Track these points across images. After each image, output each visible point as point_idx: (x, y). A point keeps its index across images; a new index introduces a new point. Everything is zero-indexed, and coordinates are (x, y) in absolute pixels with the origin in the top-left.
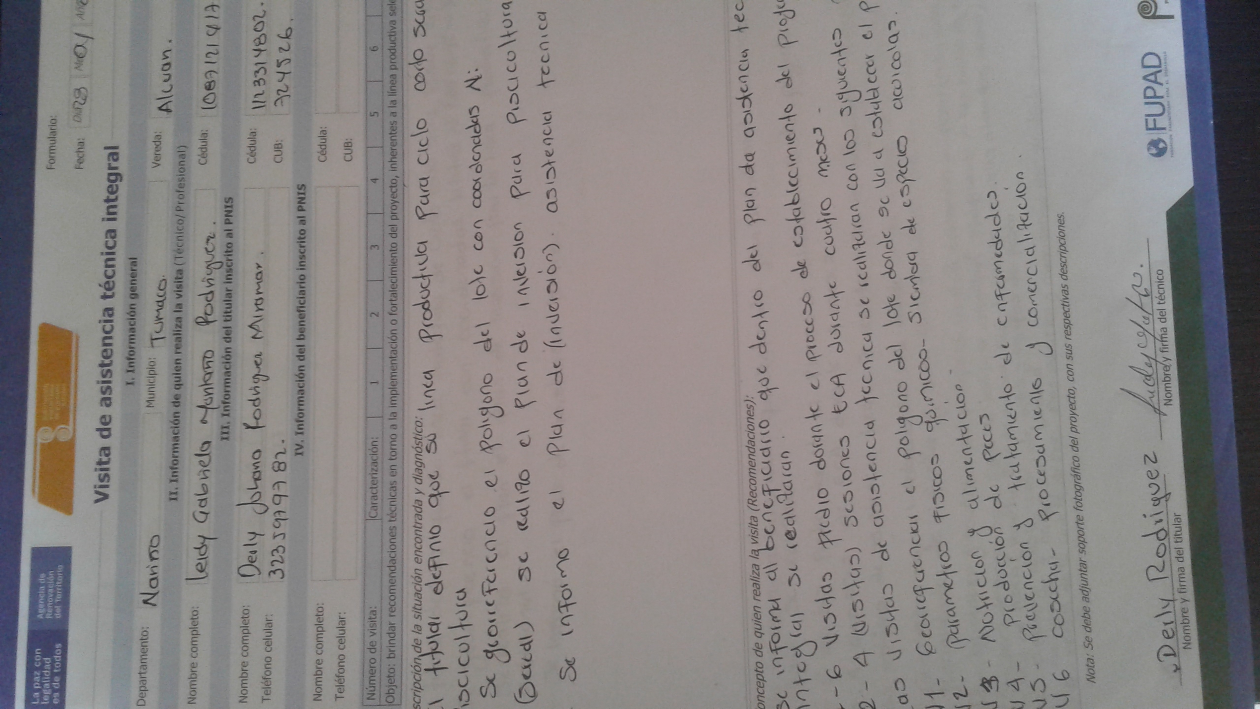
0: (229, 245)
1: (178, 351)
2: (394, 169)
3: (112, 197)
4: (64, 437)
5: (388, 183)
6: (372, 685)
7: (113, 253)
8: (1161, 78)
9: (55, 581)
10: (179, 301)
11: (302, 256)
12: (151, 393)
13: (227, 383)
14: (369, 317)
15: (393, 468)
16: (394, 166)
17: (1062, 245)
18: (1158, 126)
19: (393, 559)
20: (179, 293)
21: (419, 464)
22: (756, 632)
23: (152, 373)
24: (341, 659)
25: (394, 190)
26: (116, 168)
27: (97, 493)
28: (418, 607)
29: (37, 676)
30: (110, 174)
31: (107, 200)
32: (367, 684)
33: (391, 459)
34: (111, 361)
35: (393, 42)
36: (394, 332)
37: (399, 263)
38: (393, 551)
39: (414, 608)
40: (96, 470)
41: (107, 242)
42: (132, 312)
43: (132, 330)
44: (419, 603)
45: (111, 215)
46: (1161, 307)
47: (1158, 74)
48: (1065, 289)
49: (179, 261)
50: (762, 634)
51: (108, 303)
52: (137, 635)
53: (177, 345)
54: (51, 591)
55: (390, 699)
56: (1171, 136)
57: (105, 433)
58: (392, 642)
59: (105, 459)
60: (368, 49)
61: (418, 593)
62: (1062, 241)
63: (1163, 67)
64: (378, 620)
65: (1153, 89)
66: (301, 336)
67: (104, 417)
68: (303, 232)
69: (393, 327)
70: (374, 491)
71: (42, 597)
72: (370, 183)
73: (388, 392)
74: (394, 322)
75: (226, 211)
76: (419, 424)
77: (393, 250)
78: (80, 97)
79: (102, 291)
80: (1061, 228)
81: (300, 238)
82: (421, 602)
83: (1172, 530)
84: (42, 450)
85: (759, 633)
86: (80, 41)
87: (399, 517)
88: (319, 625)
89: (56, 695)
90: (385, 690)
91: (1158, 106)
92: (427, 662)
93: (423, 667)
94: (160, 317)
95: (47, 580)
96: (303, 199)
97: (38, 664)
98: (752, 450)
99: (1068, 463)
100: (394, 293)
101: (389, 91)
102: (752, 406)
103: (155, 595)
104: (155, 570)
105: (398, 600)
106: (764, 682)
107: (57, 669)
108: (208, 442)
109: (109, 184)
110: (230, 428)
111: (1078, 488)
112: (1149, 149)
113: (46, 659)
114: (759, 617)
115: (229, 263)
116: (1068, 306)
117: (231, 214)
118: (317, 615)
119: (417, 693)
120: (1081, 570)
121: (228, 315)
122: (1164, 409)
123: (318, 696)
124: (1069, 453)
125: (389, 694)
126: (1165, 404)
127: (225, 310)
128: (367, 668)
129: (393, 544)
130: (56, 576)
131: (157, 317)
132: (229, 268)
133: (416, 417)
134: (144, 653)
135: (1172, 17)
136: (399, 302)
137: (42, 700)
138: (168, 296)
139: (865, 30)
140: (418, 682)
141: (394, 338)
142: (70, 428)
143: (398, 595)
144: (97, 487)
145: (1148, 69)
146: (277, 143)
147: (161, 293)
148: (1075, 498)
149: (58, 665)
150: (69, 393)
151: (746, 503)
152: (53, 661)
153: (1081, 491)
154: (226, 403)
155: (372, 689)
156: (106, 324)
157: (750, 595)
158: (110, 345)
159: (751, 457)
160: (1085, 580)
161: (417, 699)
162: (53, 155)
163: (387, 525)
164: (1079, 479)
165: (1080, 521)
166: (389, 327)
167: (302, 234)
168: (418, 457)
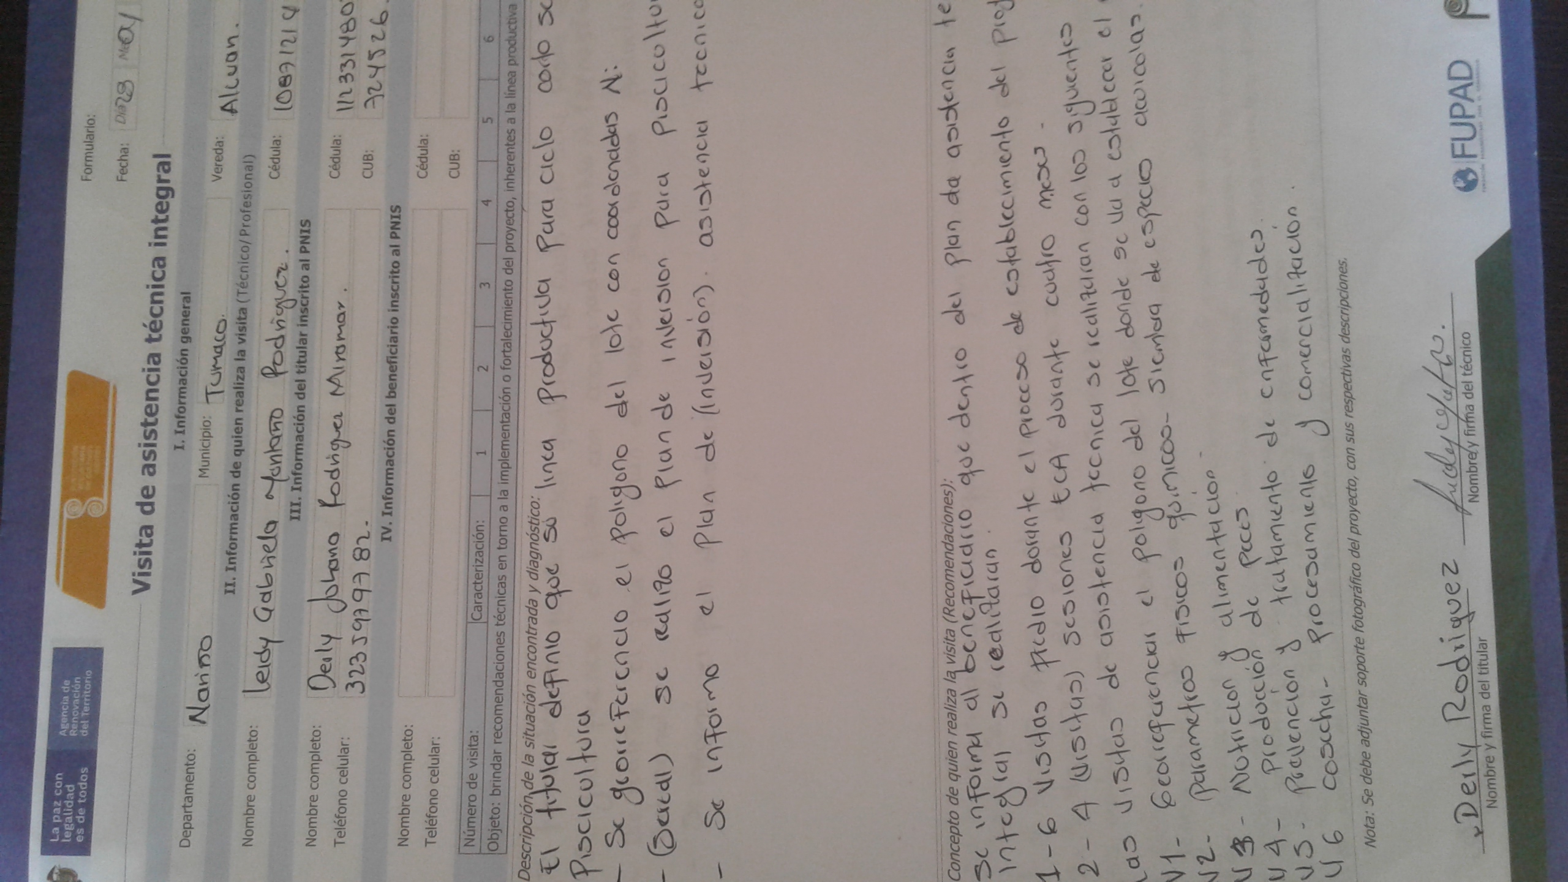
0: (305, 279)
1: (240, 408)
2: (510, 189)
3: (161, 217)
4: (96, 512)
5: (503, 207)
6: (471, 829)
7: (162, 286)
8: (1471, 92)
9: (82, 689)
10: (242, 347)
11: (395, 295)
12: (205, 459)
13: (298, 450)
14: (476, 370)
15: (502, 559)
16: (510, 185)
17: (1344, 299)
18: (1467, 152)
19: (500, 673)
20: (241, 337)
21: (534, 555)
22: (950, 774)
23: (206, 434)
24: (434, 796)
25: (510, 214)
26: (167, 181)
27: (136, 581)
28: (529, 732)
29: (58, 807)
30: (159, 189)
31: (156, 221)
32: (464, 827)
33: (499, 548)
34: (157, 420)
35: (513, 31)
36: (506, 391)
37: (515, 307)
38: (501, 662)
39: (526, 734)
40: (135, 553)
41: (153, 272)
42: (184, 358)
43: (183, 381)
44: (532, 728)
45: (159, 238)
46: (1467, 378)
47: (1470, 88)
48: (1347, 354)
49: (242, 298)
50: (957, 776)
51: (154, 348)
52: (181, 761)
53: (238, 401)
54: (77, 701)
55: (493, 846)
56: (1483, 166)
57: (147, 508)
58: (497, 775)
59: (146, 540)
60: (482, 40)
61: (530, 716)
62: (1344, 295)
63: (1475, 80)
64: (480, 746)
65: (1463, 107)
66: (392, 392)
67: (146, 488)
68: (396, 265)
69: (507, 385)
70: (479, 587)
71: (65, 710)
72: (481, 206)
73: (497, 466)
74: (507, 378)
75: (302, 237)
76: (535, 505)
77: (508, 290)
78: (125, 93)
79: (146, 333)
80: (1343, 278)
81: (392, 272)
82: (534, 726)
83: (1476, 658)
84: (68, 528)
85: (954, 775)
86: (127, 22)
87: (508, 619)
88: (407, 751)
89: (81, 831)
90: (487, 835)
91: (1467, 128)
92: (540, 801)
93: (535, 807)
94: (217, 366)
95: (73, 689)
96: (398, 223)
97: (58, 792)
98: (950, 547)
99: (1347, 573)
100: (507, 342)
101: (508, 92)
102: (949, 492)
103: (204, 709)
104: (205, 679)
105: (505, 724)
106: (960, 837)
107: (83, 799)
108: (274, 522)
109: (158, 200)
110: (302, 505)
111: (1359, 603)
112: (1455, 181)
113: (68, 786)
114: (955, 755)
115: (305, 301)
116: (1350, 375)
117: (307, 241)
118: (405, 740)
119: (526, 840)
120: (1360, 706)
121: (301, 364)
122: (1467, 506)
123: (403, 841)
124: (1348, 560)
125: (493, 840)
126: (1470, 501)
127: (297, 359)
128: (465, 807)
129: (500, 653)
130: (83, 683)
131: (214, 366)
132: (304, 307)
133: (532, 497)
134: (190, 780)
135: (1486, 17)
136: (513, 354)
137: (62, 837)
138: (228, 340)
139: (1101, 26)
140: (527, 825)
141: (507, 398)
142: (105, 501)
143: (505, 717)
144: (137, 574)
145: (1457, 81)
146: (367, 154)
147: (220, 337)
148: (1355, 616)
149: (83, 794)
150: (103, 458)
151: (941, 614)
152: (78, 790)
153: (1362, 607)
154: (297, 474)
155: (472, 833)
156: (149, 373)
157: (945, 727)
158: (156, 399)
159: (949, 555)
160: (1365, 718)
161: (527, 848)
162: (89, 163)
163: (494, 630)
164: (1361, 592)
165: (1359, 644)
166: (500, 384)
167: (396, 267)
168: (533, 546)
